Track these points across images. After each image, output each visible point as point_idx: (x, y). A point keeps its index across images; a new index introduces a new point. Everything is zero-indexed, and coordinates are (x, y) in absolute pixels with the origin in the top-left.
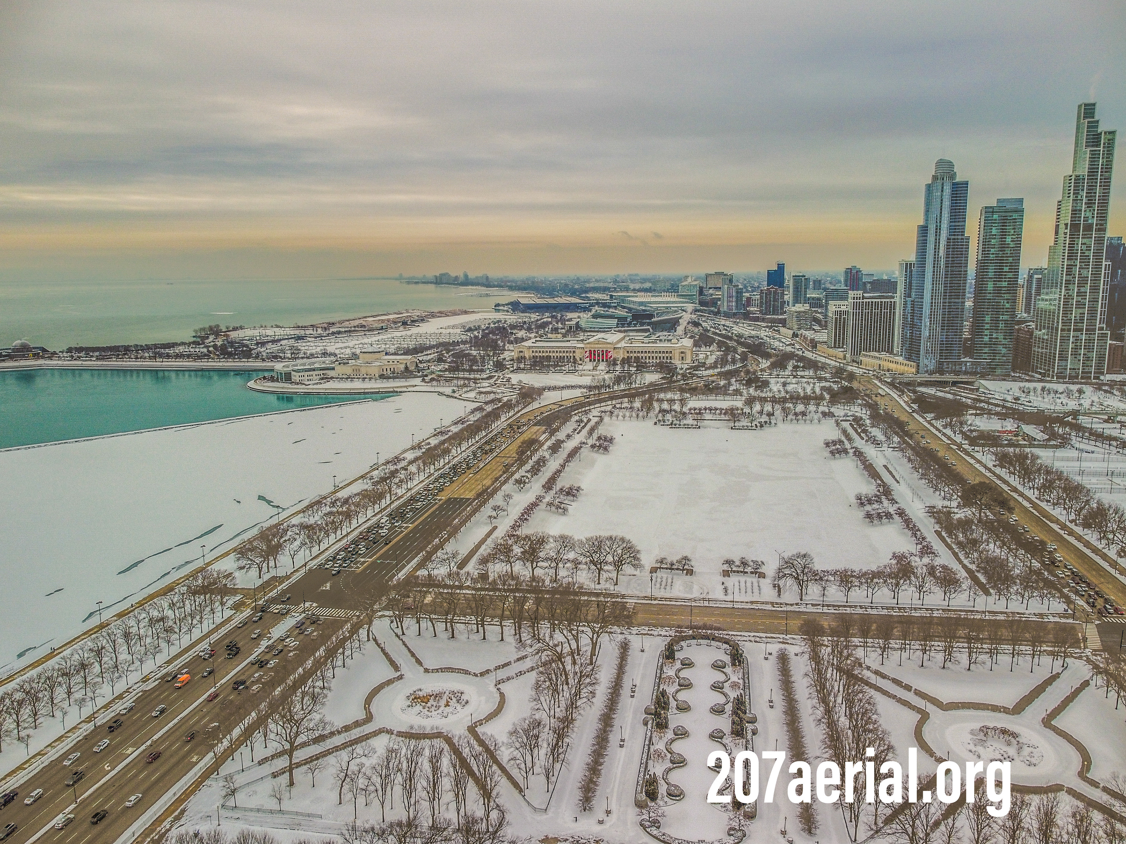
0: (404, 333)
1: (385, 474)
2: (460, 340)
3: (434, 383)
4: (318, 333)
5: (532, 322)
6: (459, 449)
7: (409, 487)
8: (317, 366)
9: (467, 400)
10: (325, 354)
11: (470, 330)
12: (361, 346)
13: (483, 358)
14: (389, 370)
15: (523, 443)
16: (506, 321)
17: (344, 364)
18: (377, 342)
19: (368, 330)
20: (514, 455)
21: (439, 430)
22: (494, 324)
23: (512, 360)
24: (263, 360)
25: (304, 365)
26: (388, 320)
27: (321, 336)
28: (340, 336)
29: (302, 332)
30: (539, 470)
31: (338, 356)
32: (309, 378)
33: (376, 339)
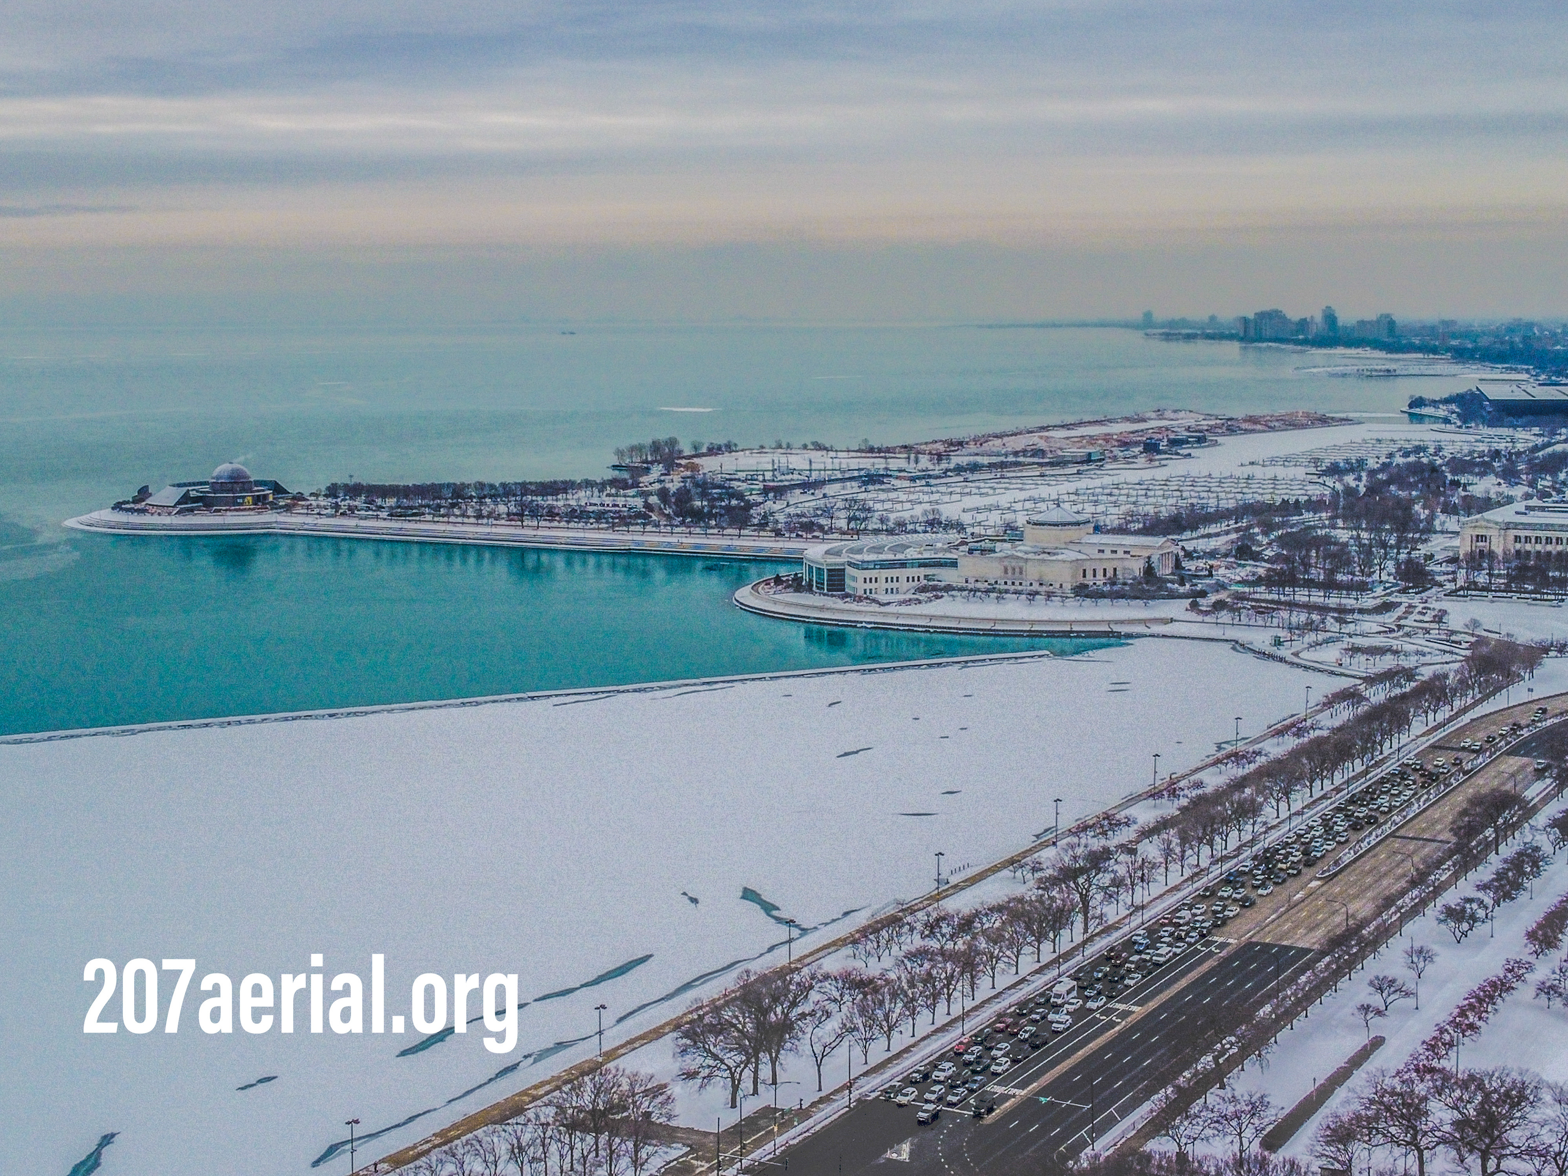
0: (1147, 475)
1: (1075, 858)
2: (1303, 499)
3: (1225, 616)
4: (921, 466)
5: (1519, 454)
6: (1283, 805)
7: (1138, 901)
8: (911, 554)
9: (1315, 669)
10: (934, 524)
11: (1334, 470)
12: (1028, 505)
13: (1366, 551)
14: (1100, 574)
15: (1476, 801)
16: (1439, 449)
17: (983, 551)
18: (1073, 497)
19: (1051, 464)
20: (1446, 836)
21: (1229, 748)
22: (1406, 454)
23: (1453, 560)
24: (778, 533)
25: (878, 549)
26: (1107, 438)
27: (926, 476)
28: (977, 476)
29: (877, 464)
30: (1518, 886)
31: (969, 530)
32: (889, 585)
33: (1071, 487)
